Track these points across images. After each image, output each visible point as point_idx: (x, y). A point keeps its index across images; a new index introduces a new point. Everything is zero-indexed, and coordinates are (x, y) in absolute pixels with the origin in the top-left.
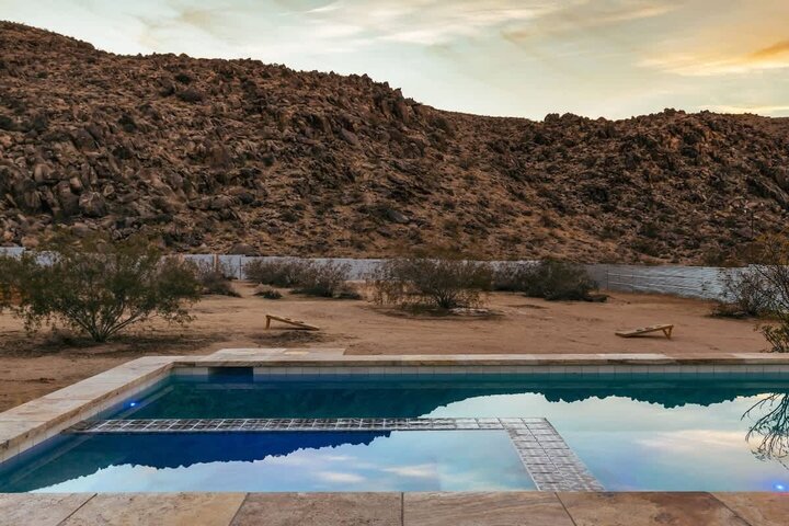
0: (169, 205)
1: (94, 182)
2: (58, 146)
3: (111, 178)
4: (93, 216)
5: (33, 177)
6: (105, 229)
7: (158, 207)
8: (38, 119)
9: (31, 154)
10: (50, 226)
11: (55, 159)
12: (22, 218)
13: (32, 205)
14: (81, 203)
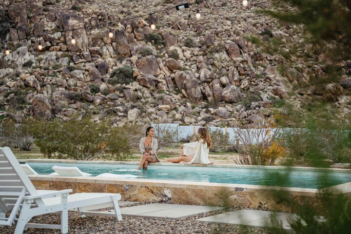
0: (283, 93)
1: (236, 79)
2: (217, 55)
3: (248, 75)
4: (231, 102)
5: (199, 78)
6: (237, 111)
7: (276, 94)
8: (209, 38)
9: (200, 62)
10: (204, 110)
11: (213, 65)
12: (189, 104)
13: (196, 96)
14: (223, 94)
